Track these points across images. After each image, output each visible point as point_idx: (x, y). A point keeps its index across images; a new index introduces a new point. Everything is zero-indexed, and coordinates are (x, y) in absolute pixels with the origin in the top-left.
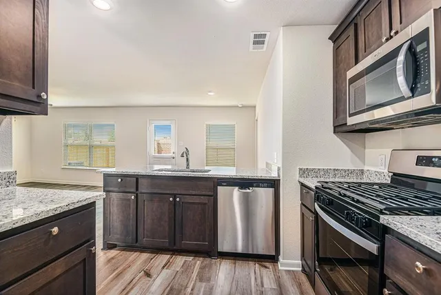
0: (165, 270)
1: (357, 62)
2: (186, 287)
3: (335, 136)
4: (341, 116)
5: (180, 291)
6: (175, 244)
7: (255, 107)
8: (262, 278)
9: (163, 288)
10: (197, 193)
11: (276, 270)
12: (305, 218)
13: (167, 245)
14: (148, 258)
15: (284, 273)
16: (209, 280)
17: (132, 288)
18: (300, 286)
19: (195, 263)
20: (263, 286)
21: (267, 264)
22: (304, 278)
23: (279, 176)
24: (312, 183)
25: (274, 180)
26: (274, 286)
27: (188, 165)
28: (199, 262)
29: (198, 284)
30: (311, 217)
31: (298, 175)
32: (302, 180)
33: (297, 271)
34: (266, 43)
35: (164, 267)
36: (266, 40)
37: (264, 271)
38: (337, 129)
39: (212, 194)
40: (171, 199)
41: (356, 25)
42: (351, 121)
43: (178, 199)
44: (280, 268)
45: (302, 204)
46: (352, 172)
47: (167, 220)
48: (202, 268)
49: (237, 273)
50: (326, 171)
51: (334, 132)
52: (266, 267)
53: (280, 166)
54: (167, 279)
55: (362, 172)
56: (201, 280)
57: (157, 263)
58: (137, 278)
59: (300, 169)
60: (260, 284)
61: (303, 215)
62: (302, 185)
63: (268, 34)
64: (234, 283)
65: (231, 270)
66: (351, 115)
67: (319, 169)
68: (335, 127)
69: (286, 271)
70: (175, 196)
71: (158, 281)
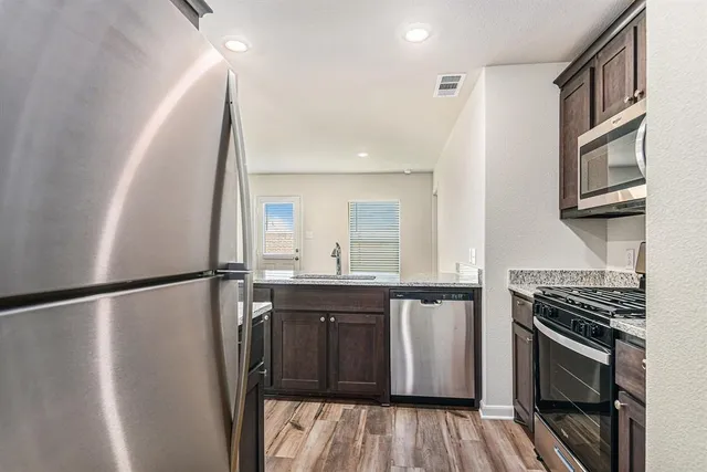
0: (318, 421)
1: (592, 125)
2: (354, 440)
3: (562, 223)
4: (571, 196)
5: (347, 445)
6: (328, 386)
7: (432, 173)
8: (457, 429)
9: (323, 442)
10: (359, 309)
11: (476, 420)
12: (519, 340)
13: (317, 387)
14: (291, 407)
15: (488, 423)
16: (383, 431)
17: (281, 443)
18: (512, 438)
19: (360, 412)
20: (460, 438)
21: (463, 413)
22: (518, 429)
23: (480, 282)
24: (529, 291)
25: (473, 289)
26: (477, 438)
27: (339, 269)
28: (364, 412)
29: (370, 437)
30: (529, 338)
31: (508, 281)
32: (514, 288)
33: (507, 421)
34: (459, 87)
35: (316, 417)
36: (460, 83)
37: (460, 421)
38: (566, 214)
39: (382, 310)
40: (323, 319)
41: (593, 71)
42: (583, 204)
43: (332, 319)
44: (482, 417)
45: (515, 322)
46: (588, 274)
47: (316, 349)
48: (370, 418)
49: (420, 422)
50: (550, 274)
51: (562, 218)
52: (462, 416)
53: (483, 268)
54: (325, 432)
55: (602, 274)
56: (373, 432)
57: (305, 413)
58: (284, 431)
59: (512, 272)
60: (455, 435)
61: (516, 337)
62: (515, 294)
63: (463, 76)
64: (419, 435)
65: (412, 420)
66: (583, 197)
67: (539, 272)
68: (562, 211)
69: (491, 420)
70: (327, 314)
71: (314, 435)
